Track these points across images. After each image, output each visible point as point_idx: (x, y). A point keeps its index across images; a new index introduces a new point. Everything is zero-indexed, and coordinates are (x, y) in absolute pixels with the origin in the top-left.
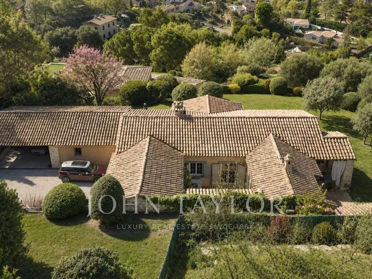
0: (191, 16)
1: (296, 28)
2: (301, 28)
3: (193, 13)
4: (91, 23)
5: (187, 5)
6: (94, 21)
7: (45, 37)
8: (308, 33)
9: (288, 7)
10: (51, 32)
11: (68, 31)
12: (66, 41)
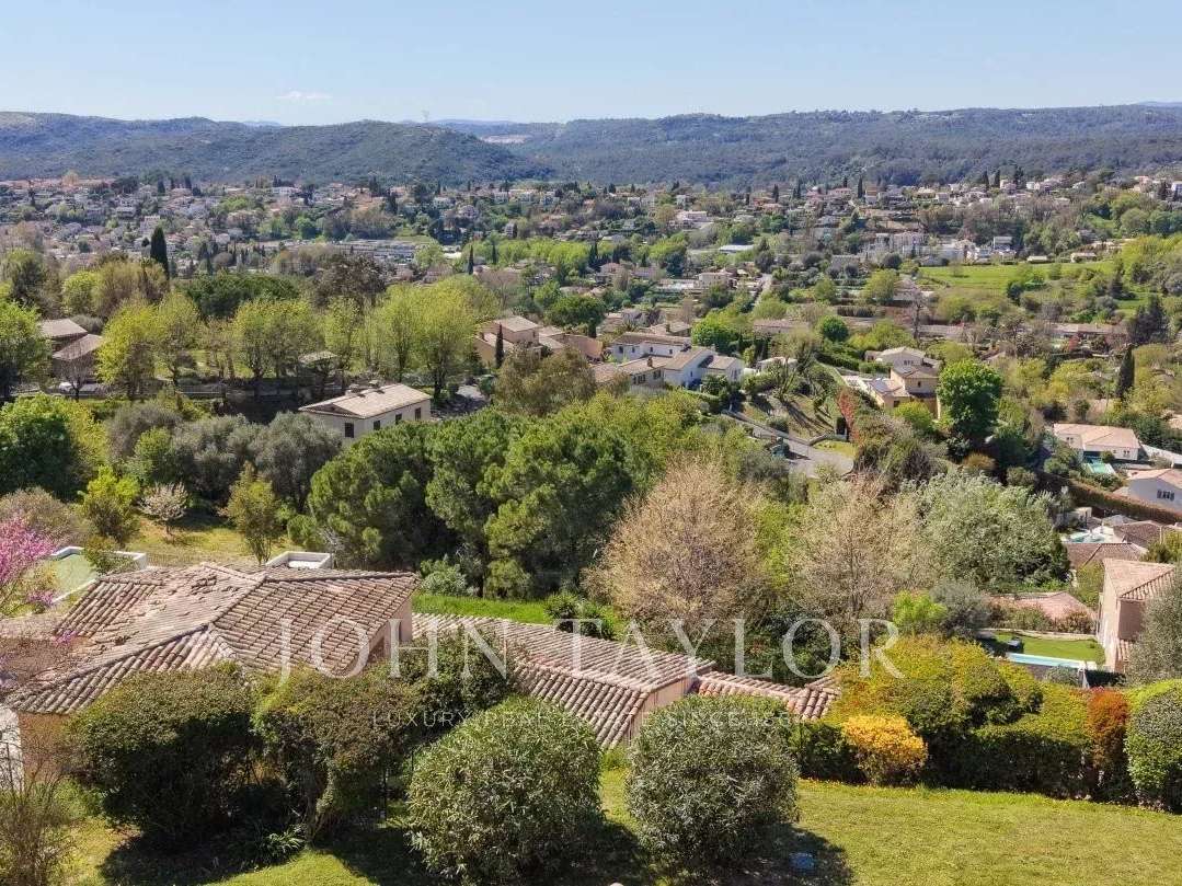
0: (706, 399)
1: (1091, 456)
2: (1110, 459)
3: (714, 393)
4: (332, 408)
5: (695, 366)
6: (346, 402)
7: (139, 449)
8: (1135, 477)
9: (1054, 385)
10: (162, 432)
11: (229, 430)
12: (213, 467)
